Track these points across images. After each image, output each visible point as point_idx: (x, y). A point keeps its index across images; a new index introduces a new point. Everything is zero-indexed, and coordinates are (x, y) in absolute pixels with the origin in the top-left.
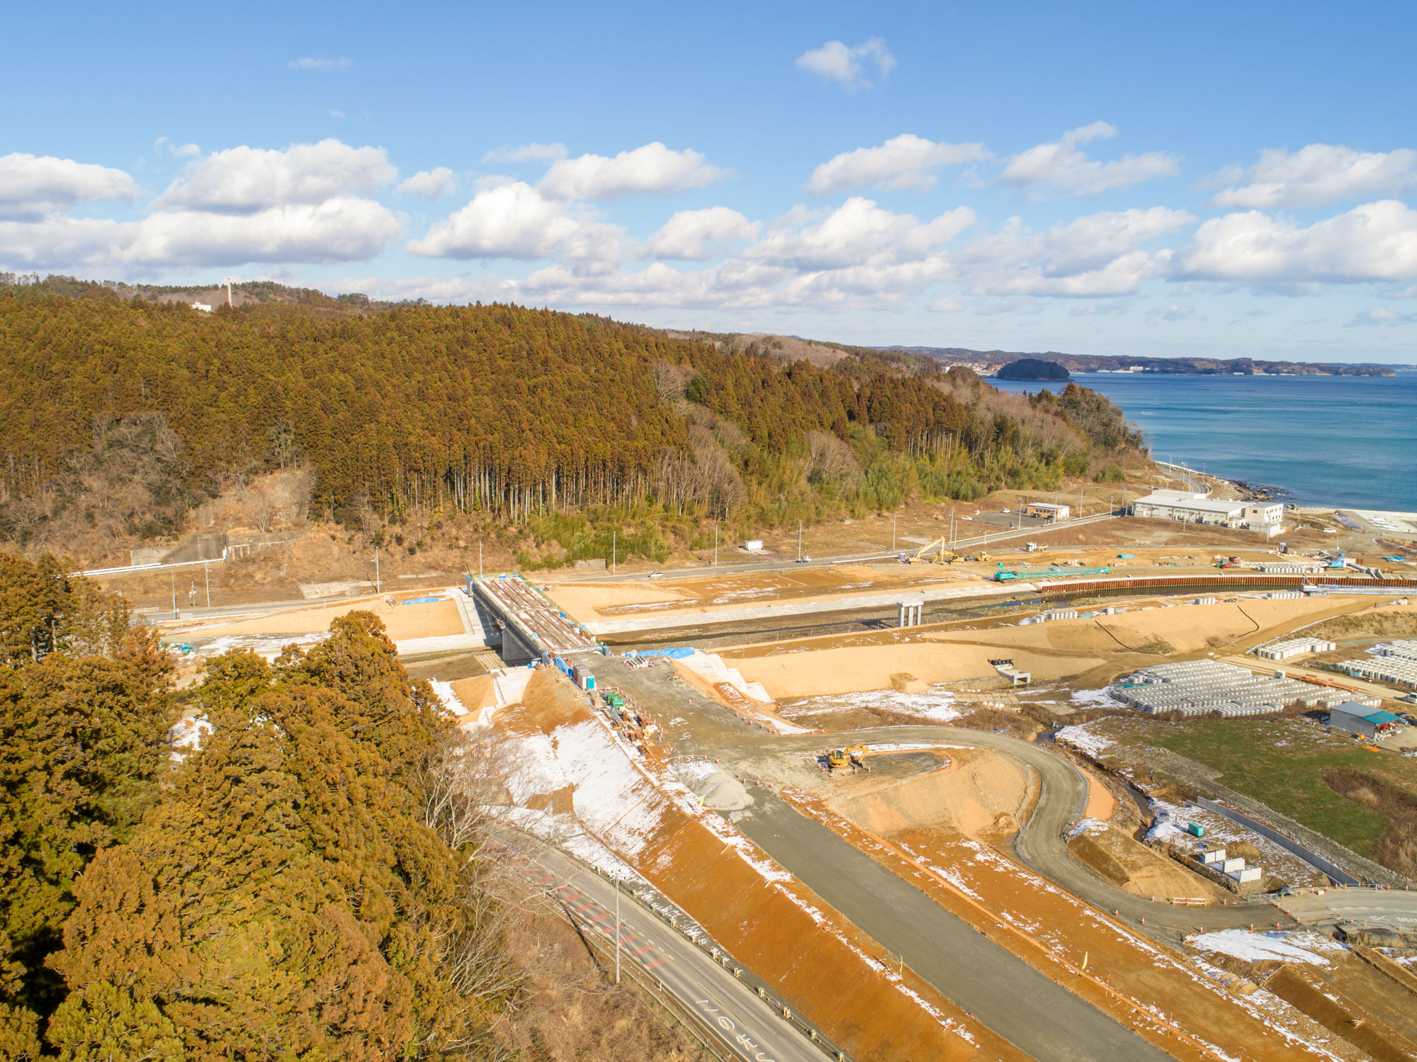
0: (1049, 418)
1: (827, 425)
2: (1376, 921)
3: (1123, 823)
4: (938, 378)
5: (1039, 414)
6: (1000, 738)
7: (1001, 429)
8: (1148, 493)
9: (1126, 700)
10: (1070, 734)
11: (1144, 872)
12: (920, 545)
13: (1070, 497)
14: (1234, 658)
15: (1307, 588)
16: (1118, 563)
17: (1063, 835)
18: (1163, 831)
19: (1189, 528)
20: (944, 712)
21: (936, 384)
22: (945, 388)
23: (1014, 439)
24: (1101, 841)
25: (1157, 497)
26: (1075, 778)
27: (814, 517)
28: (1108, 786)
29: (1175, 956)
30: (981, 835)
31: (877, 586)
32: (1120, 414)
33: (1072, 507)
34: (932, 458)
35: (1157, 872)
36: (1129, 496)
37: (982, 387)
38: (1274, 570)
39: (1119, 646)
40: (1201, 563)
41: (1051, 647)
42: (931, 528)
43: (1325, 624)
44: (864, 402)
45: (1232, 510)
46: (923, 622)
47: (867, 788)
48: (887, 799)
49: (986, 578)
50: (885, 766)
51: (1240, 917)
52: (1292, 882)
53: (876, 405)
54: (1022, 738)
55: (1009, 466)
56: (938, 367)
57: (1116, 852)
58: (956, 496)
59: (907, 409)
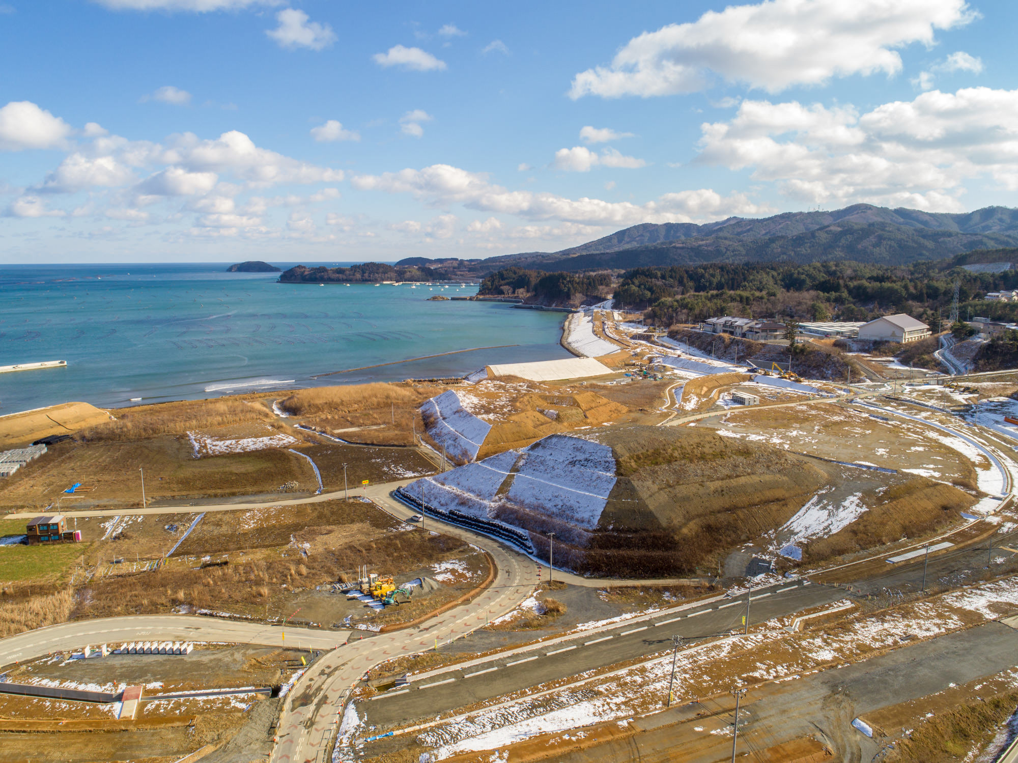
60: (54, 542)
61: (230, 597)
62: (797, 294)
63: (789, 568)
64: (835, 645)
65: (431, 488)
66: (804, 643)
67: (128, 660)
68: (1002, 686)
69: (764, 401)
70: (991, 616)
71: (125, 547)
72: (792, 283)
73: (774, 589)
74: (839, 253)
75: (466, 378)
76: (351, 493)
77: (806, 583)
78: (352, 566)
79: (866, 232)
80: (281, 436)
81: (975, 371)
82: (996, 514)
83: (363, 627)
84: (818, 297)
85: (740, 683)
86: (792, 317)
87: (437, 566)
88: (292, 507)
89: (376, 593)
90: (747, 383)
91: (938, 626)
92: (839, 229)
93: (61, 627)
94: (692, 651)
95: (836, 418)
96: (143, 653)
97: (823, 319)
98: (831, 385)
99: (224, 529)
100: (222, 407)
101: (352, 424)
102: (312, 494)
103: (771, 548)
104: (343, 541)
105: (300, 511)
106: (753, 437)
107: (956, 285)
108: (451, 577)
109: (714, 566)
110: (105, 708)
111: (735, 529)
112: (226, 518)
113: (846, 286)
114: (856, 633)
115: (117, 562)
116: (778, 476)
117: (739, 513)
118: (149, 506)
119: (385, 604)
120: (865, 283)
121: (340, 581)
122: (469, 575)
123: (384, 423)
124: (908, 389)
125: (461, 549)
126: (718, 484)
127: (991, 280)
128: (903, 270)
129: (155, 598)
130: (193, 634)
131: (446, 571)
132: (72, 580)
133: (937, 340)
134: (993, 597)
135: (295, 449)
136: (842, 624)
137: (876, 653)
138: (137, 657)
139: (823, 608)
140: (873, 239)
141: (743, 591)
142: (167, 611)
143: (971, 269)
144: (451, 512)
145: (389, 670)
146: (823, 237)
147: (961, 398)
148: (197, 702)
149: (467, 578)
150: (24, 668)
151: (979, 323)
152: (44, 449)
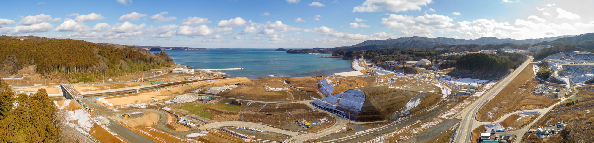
0: (158, 57)
1: (123, 59)
2: (212, 127)
3: (174, 121)
4: (141, 51)
5: (157, 56)
6: (153, 110)
7: (151, 59)
8: (174, 69)
9: (173, 102)
10: (165, 108)
11: (178, 128)
12: (138, 79)
13: (162, 70)
14: (189, 93)
15: (198, 82)
16: (171, 80)
17: (165, 124)
18: (180, 121)
19: (181, 74)
20: (144, 107)
21: (140, 52)
22: (142, 52)
23: (153, 61)
24: (171, 124)
25: (175, 69)
26: (166, 115)
27: (120, 75)
28: (171, 116)
29: (184, 139)
30: (151, 126)
31: (132, 86)
32: (169, 56)
33: (163, 71)
34: (140, 64)
35: (180, 127)
36: (172, 69)
37: (148, 52)
38: (193, 79)
39: (171, 93)
40: (182, 79)
41: (161, 95)
42: (140, 76)
43: (201, 87)
44: (129, 55)
45: (187, 70)
46: (140, 92)
47: (131, 120)
48: (135, 121)
49: (150, 84)
50: (134, 116)
51: (193, 131)
52: (200, 125)
53: (131, 55)
54: (157, 110)
55: (152, 65)
56: (140, 49)
57: (173, 125)
58: (144, 70)
59: (136, 56)
60: (237, 105)
61: (272, 122)
62: (404, 55)
63: (406, 116)
64: (417, 130)
65: (320, 102)
66: (411, 131)
67: (249, 131)
68: (450, 130)
69: (398, 79)
70: (447, 118)
71: (250, 108)
72: (403, 53)
73: (403, 121)
74: (412, 46)
75: (329, 76)
76: (301, 102)
77: (410, 118)
78: (300, 118)
79: (417, 41)
80: (285, 88)
81: (440, 70)
82: (446, 98)
83: (302, 132)
84: (408, 56)
85: (397, 141)
86: (403, 60)
87: (321, 119)
88: (287, 104)
89: (306, 125)
90: (394, 76)
91: (438, 122)
92: (412, 41)
93: (236, 121)
94: (385, 136)
95: (414, 82)
96: (252, 130)
97: (410, 61)
98: (412, 75)
99: (271, 107)
100: (273, 80)
101: (302, 86)
102: (292, 102)
103: (402, 112)
104: (298, 113)
105: (289, 105)
106: (397, 88)
107: (435, 53)
108: (324, 122)
109: (389, 117)
110: (244, 139)
111: (394, 109)
112: (272, 105)
113: (414, 53)
114: (421, 127)
115: (249, 111)
116: (402, 96)
117: (395, 105)
118: (256, 100)
119: (308, 127)
120: (418, 53)
121: (297, 121)
122: (329, 122)
123: (309, 86)
124: (428, 74)
125: (327, 116)
126: (389, 99)
127: (441, 51)
128: (425, 50)
129: (255, 120)
130: (263, 128)
131: (323, 121)
132: (239, 113)
133: (432, 64)
134: (447, 114)
135: (288, 91)
136: (419, 125)
137: (426, 130)
138: (251, 131)
139: (414, 123)
140: (418, 43)
141: (396, 122)
142: (258, 123)
143: (437, 49)
144: (325, 107)
145: (309, 141)
146: (409, 43)
147: (437, 76)
148: (263, 142)
149: (328, 122)
150: (229, 127)
151: (439, 60)
152: (237, 86)
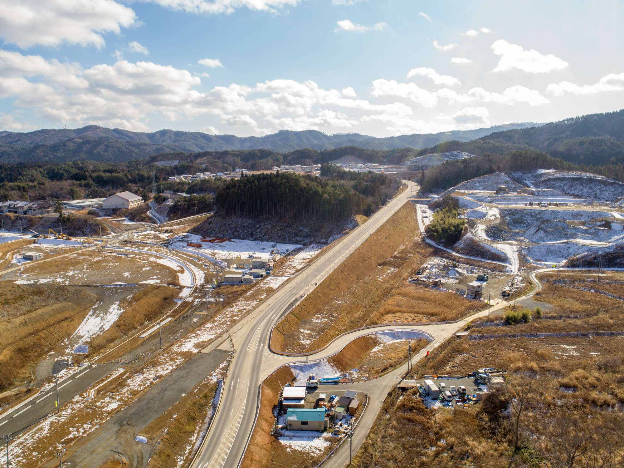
62: (59, 183)
63: (82, 360)
64: (118, 398)
66: (99, 404)
68: (206, 385)
69: (47, 255)
70: (196, 351)
72: (55, 176)
73: (73, 377)
74: (83, 155)
77: (94, 366)
79: (98, 142)
81: (170, 220)
82: (190, 296)
84: (73, 184)
85: (60, 447)
86: (58, 198)
90: (32, 245)
91: (172, 365)
92: (81, 141)
94: (21, 440)
95: (97, 259)
97: (79, 198)
98: (90, 238)
103: (67, 351)
106: (43, 281)
107: (153, 173)
109: (28, 375)
111: (40, 345)
113: (91, 177)
114: (128, 386)
116: (65, 303)
117: (41, 334)
120: (103, 174)
124: (136, 235)
126: (22, 318)
127: (170, 170)
128: (123, 165)
133: (148, 205)
134: (195, 341)
136: (120, 383)
137: (142, 393)
139: (107, 378)
140: (102, 147)
141: (52, 385)
143: (160, 164)
146: (71, 145)
147: (164, 236)
151: (167, 194)
